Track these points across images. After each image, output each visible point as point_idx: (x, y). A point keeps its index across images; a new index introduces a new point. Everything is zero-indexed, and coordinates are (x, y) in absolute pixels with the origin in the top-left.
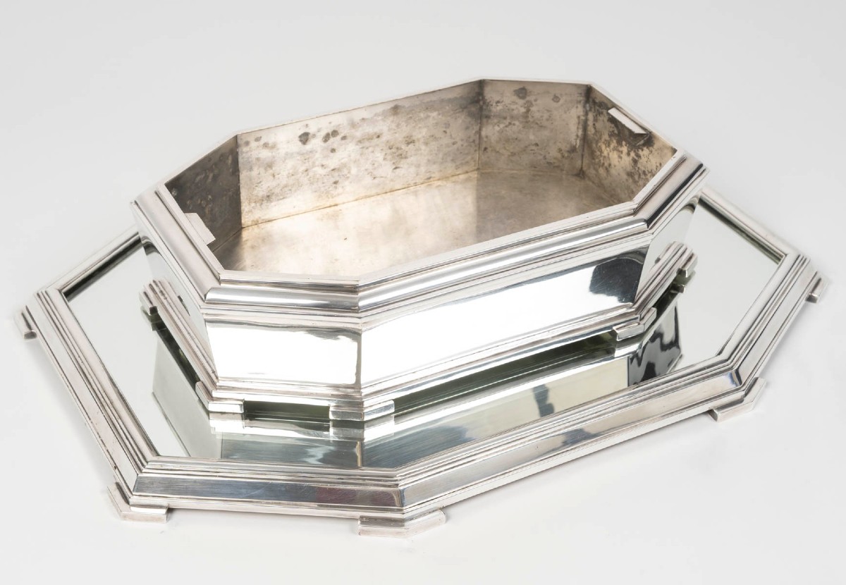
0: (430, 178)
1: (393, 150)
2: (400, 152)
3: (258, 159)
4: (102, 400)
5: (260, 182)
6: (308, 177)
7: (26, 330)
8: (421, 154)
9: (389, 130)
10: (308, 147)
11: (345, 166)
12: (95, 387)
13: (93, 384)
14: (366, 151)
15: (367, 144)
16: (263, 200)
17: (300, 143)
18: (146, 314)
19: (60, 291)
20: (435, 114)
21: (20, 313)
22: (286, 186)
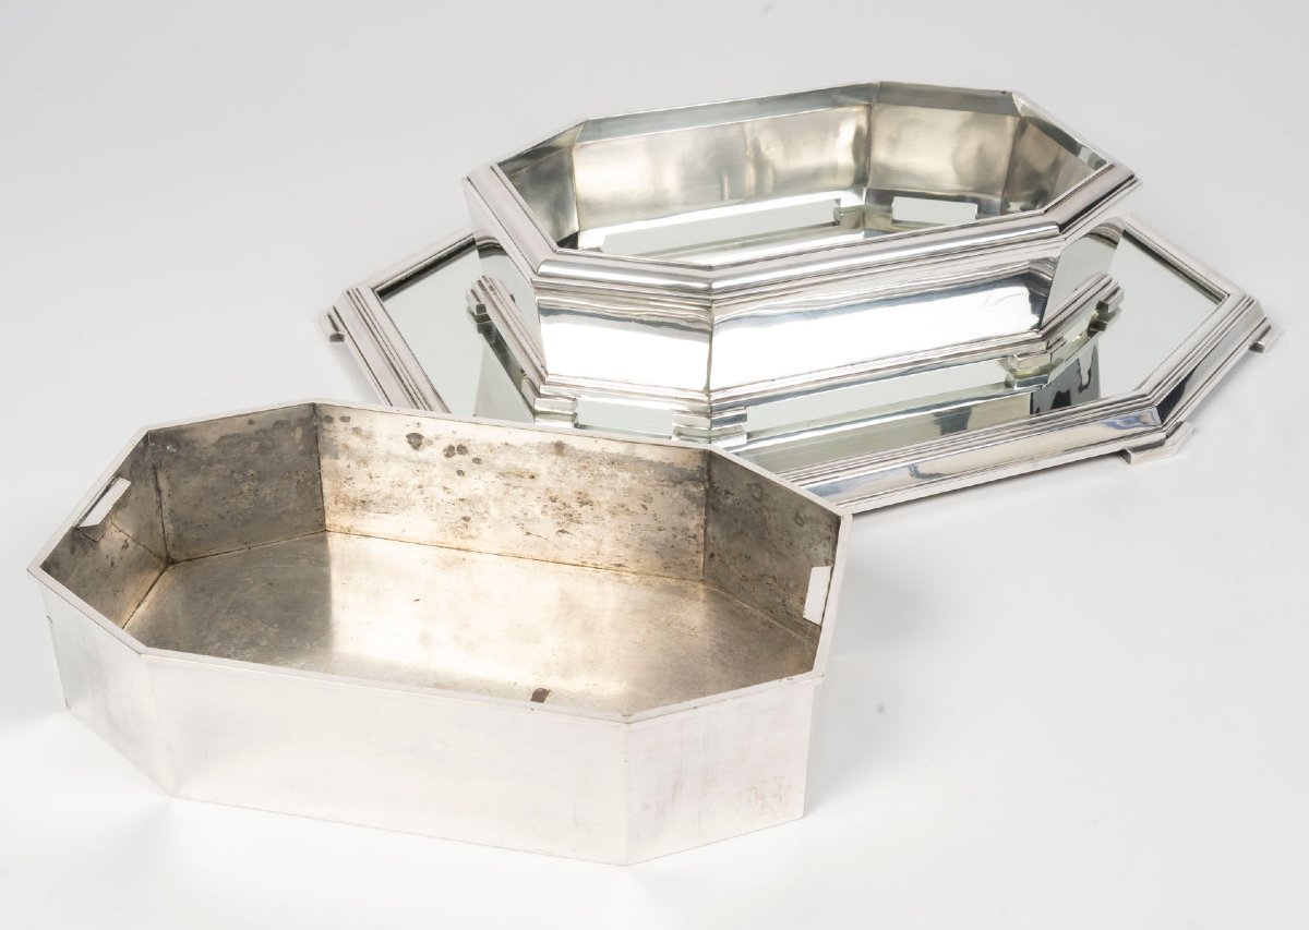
0: (620, 565)
1: (557, 504)
2: (568, 511)
3: (346, 446)
4: (414, 395)
5: (351, 479)
6: (424, 496)
7: (332, 331)
8: (604, 526)
9: (550, 473)
10: (422, 454)
11: (480, 501)
12: (407, 384)
13: (405, 381)
14: (512, 491)
15: (514, 481)
16: (355, 505)
17: (409, 446)
18: (473, 314)
19: (373, 290)
20: (627, 475)
21: (326, 315)
22: (389, 497)
